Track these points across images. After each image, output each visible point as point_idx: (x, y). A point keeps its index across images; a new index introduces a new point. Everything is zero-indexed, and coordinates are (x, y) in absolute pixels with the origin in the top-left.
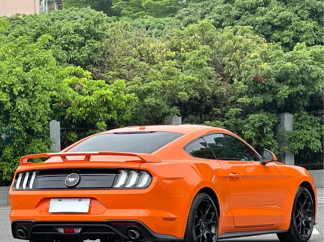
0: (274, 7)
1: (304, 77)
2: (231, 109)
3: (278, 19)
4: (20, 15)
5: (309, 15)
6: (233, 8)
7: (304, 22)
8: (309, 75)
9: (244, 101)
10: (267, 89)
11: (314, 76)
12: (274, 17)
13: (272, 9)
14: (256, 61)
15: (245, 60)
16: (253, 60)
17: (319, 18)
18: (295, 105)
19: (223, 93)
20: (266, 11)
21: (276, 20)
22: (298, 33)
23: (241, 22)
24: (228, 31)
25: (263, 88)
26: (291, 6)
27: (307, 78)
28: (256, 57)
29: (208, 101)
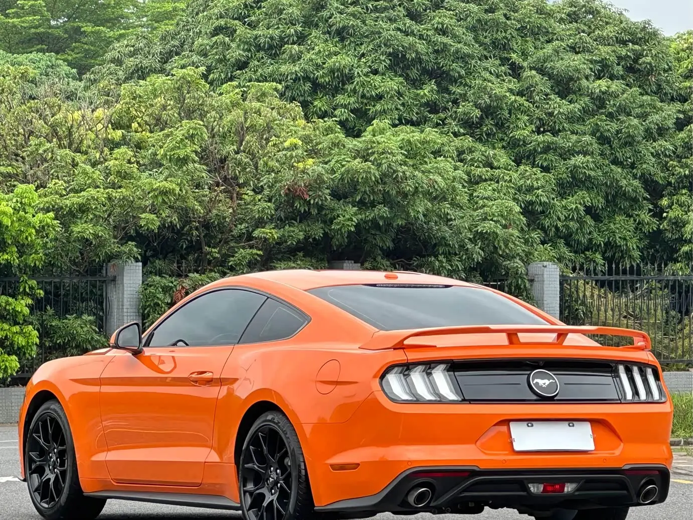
0: (316, 45)
1: (389, 191)
2: (241, 250)
3: (325, 71)
5: (389, 65)
6: (233, 45)
7: (378, 78)
8: (398, 187)
9: (267, 234)
10: (314, 212)
11: (408, 188)
12: (318, 67)
13: (313, 49)
14: (294, 154)
15: (268, 152)
16: (289, 153)
17: (409, 72)
18: (367, 247)
19: (224, 218)
20: (301, 52)
21: (321, 72)
22: (365, 101)
23: (248, 73)
24: (229, 92)
25: (305, 210)
26: (353, 45)
27: (394, 192)
28: (295, 147)
29: (195, 233)
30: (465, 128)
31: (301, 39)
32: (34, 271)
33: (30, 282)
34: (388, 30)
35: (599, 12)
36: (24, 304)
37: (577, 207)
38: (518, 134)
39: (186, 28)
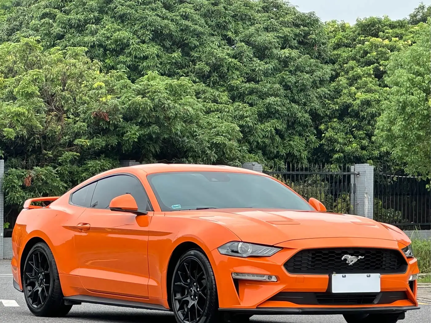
0: (107, 25)
1: (159, 116)
2: (66, 152)
3: (112, 41)
5: (152, 38)
6: (55, 25)
7: (145, 46)
8: (165, 114)
9: (83, 143)
10: (112, 128)
11: (171, 114)
12: (108, 38)
13: (105, 27)
14: (100, 92)
15: (82, 91)
16: (97, 91)
17: (164, 42)
18: (143, 151)
19: (55, 132)
20: (98, 29)
21: (109, 42)
22: (137, 60)
23: (64, 42)
24: (55, 53)
25: (106, 127)
26: (129, 25)
27: (162, 117)
28: (100, 88)
29: (37, 141)
30: (199, 79)
31: (98, 21)
34: (151, 16)
35: (281, 7)
37: (271, 129)
38: (233, 83)
39: (23, 14)
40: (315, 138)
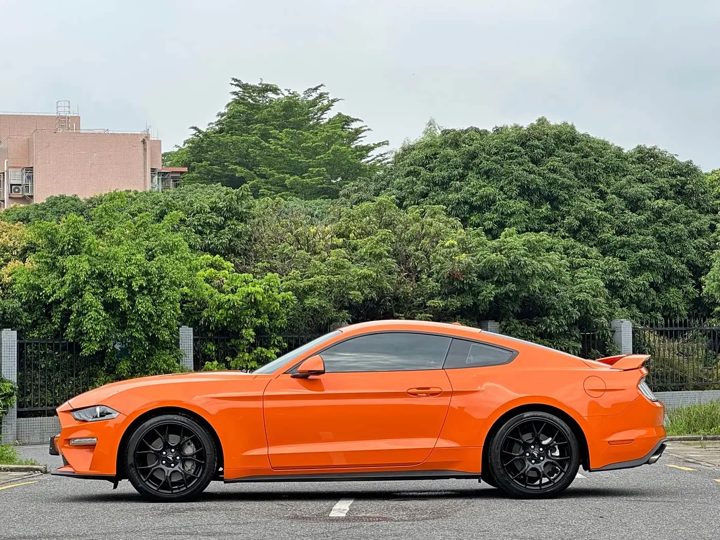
0: (472, 181)
1: (515, 274)
3: (478, 198)
4: (130, 192)
5: (519, 193)
6: (419, 183)
7: (512, 201)
8: (521, 271)
9: (436, 304)
10: (467, 288)
11: (528, 271)
12: (473, 195)
14: (452, 251)
15: (436, 251)
16: (449, 250)
17: (532, 197)
18: (503, 311)
19: (408, 294)
20: (462, 186)
21: (475, 199)
22: (504, 217)
23: (428, 200)
24: (413, 212)
25: (460, 287)
26: (495, 181)
27: (519, 275)
28: (452, 246)
29: (388, 303)
30: (570, 233)
31: (462, 177)
32: (281, 331)
33: (278, 338)
34: (517, 171)
35: (657, 157)
36: (273, 353)
37: (644, 283)
38: (603, 236)
39: (390, 173)
40: (694, 288)
